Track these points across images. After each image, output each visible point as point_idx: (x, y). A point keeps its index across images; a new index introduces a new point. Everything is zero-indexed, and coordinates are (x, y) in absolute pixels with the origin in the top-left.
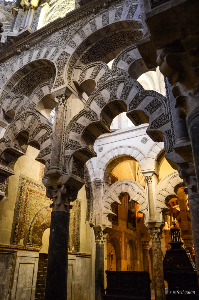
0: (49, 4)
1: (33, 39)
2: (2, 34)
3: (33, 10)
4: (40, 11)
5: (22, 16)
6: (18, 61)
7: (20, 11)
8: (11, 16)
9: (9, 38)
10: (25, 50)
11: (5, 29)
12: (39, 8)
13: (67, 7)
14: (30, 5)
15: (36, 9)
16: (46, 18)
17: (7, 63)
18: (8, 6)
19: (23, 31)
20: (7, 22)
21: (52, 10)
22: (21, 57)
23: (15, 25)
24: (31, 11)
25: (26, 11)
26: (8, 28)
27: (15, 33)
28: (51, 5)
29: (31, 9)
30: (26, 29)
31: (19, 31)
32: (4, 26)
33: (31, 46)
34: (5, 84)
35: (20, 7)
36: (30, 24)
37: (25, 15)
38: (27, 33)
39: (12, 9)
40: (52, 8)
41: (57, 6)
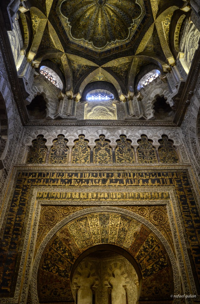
0: (181, 52)
1: (190, 84)
2: (167, 101)
3: (175, 66)
4: (179, 62)
5: (171, 78)
6: (193, 108)
7: (168, 76)
8: (164, 85)
9: (174, 99)
10: (191, 97)
11: (167, 97)
12: (177, 61)
13: (195, 39)
14: (171, 65)
15: (175, 64)
16: (187, 61)
17: (186, 117)
18: (158, 81)
19: (179, 85)
20: (165, 91)
21: (187, 53)
22: (192, 104)
23: (171, 87)
24: (173, 68)
25: (171, 71)
26: (168, 94)
27: (175, 91)
28: (183, 51)
29: (173, 67)
30: (180, 82)
31: (177, 88)
32: (165, 95)
33: (193, 90)
34: (196, 132)
35: (165, 73)
36: (180, 77)
37: (173, 75)
38: (183, 83)
39: (162, 79)
40: (185, 52)
41: (187, 47)
